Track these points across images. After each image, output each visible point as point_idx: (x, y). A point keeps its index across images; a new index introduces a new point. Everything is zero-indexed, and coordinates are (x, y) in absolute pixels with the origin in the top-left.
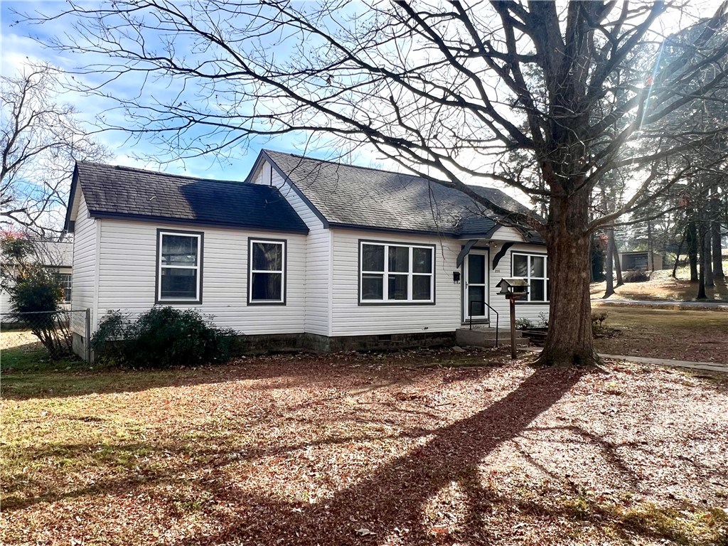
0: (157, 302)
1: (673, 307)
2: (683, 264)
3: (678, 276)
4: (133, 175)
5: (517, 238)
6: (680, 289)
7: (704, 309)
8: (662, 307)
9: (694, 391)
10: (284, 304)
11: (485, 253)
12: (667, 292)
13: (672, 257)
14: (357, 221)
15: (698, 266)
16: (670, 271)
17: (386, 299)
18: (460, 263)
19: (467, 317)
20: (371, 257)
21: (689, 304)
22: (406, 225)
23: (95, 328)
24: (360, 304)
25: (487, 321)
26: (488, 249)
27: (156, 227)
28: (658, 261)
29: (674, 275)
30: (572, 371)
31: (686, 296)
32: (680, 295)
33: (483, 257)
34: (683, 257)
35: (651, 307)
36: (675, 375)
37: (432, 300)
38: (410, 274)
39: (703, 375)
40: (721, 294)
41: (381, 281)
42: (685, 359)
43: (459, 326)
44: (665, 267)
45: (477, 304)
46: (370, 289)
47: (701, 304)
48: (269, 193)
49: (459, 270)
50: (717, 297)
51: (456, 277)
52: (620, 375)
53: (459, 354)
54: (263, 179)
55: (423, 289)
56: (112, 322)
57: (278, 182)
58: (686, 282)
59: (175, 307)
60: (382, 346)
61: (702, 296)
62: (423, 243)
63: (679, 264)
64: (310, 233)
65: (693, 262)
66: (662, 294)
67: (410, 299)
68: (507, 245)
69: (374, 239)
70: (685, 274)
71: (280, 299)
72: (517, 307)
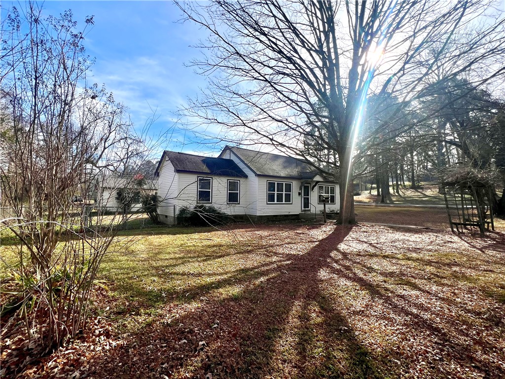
0: (197, 203)
1: (373, 206)
2: (374, 188)
3: (372, 193)
4: (193, 157)
5: (322, 180)
6: (374, 198)
7: (384, 206)
8: (368, 206)
9: (389, 231)
10: (239, 204)
11: (309, 185)
12: (368, 200)
13: (369, 186)
14: (266, 174)
15: (380, 190)
16: (369, 192)
17: (276, 202)
18: (301, 189)
19: (303, 209)
20: (271, 186)
21: (379, 205)
22: (282, 175)
23: (177, 212)
24: (267, 204)
25: (310, 210)
26: (310, 183)
27: (197, 176)
28: (363, 187)
29: (370, 193)
30: (349, 226)
31: (376, 201)
32: (374, 201)
33: (308, 187)
34: (374, 185)
35: (364, 205)
36: (382, 227)
37: (291, 203)
38: (284, 193)
39: (391, 227)
40: (390, 201)
41: (274, 195)
42: (383, 223)
43: (300, 212)
44: (366, 190)
45: (306, 204)
46: (271, 198)
47: (383, 205)
48: (230, 162)
49: (300, 191)
50: (388, 201)
51: (300, 194)
52: (365, 227)
53: (304, 222)
54: (226, 156)
55: (288, 198)
56: (183, 211)
57: (233, 158)
58: (375, 196)
59: (205, 205)
60: (274, 219)
61: (383, 201)
62: (288, 181)
63: (372, 188)
64: (249, 177)
65: (378, 188)
66: (367, 200)
67: (284, 202)
68: (317, 182)
69: (272, 180)
70: (375, 192)
71: (237, 202)
72: (326, 205)
